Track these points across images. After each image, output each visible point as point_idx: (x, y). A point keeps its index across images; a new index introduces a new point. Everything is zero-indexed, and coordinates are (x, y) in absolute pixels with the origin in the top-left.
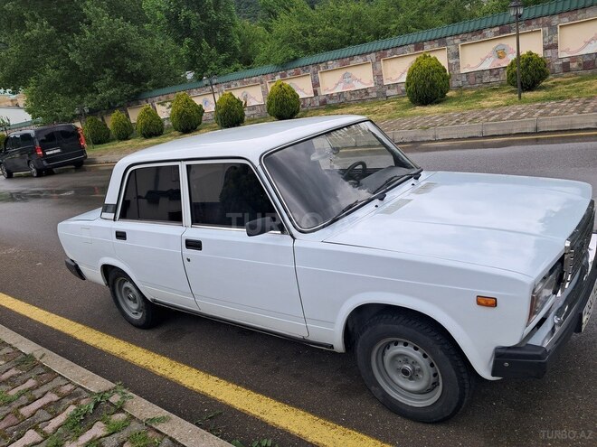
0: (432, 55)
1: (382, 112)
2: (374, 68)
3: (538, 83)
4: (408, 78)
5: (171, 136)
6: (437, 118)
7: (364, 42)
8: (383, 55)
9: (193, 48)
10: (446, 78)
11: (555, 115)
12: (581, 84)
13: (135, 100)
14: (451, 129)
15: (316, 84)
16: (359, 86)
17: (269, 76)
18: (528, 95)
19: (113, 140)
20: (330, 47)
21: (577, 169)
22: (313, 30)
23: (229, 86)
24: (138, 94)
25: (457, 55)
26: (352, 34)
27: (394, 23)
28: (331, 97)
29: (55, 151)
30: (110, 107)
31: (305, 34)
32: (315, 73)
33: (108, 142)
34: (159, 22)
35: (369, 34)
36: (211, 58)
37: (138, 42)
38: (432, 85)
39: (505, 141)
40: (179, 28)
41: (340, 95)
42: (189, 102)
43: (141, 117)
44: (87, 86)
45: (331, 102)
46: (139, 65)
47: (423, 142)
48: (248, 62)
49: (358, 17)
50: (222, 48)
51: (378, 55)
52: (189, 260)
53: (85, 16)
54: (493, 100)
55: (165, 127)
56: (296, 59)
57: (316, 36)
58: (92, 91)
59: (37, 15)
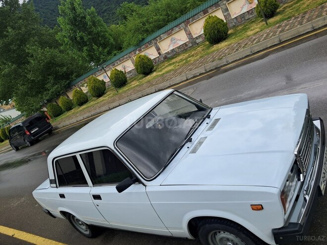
0: (213, 15)
1: (197, 54)
2: (186, 31)
3: (275, 11)
4: (205, 31)
5: (93, 100)
6: (226, 50)
7: (176, 18)
8: (188, 23)
9: (89, 51)
10: (225, 25)
11: (288, 30)
12: (298, 4)
13: (69, 87)
14: (234, 55)
15: (158, 49)
16: (181, 43)
17: (133, 53)
18: (271, 20)
19: (64, 112)
20: (160, 27)
21: (306, 62)
22: (147, 21)
23: (114, 65)
24: (69, 84)
25: (227, 10)
26: (169, 16)
27: (189, 3)
28: (168, 53)
29: (36, 130)
30: (58, 95)
31: (144, 24)
32: (156, 44)
33: (62, 113)
34: (67, 43)
35: (177, 13)
36: (100, 53)
37: (60, 57)
38: (218, 31)
39: (265, 53)
40: (79, 43)
41: (173, 50)
42: (96, 81)
43: (75, 96)
44: (42, 89)
45: (169, 56)
46: (65, 69)
47: (222, 66)
48: (120, 49)
49: (169, 6)
50: (104, 46)
51: (186, 23)
52: (98, 206)
53: (29, 53)
54: (254, 29)
55: (88, 96)
56: (143, 39)
57: (150, 23)
58: (46, 90)
59: (5, 62)
